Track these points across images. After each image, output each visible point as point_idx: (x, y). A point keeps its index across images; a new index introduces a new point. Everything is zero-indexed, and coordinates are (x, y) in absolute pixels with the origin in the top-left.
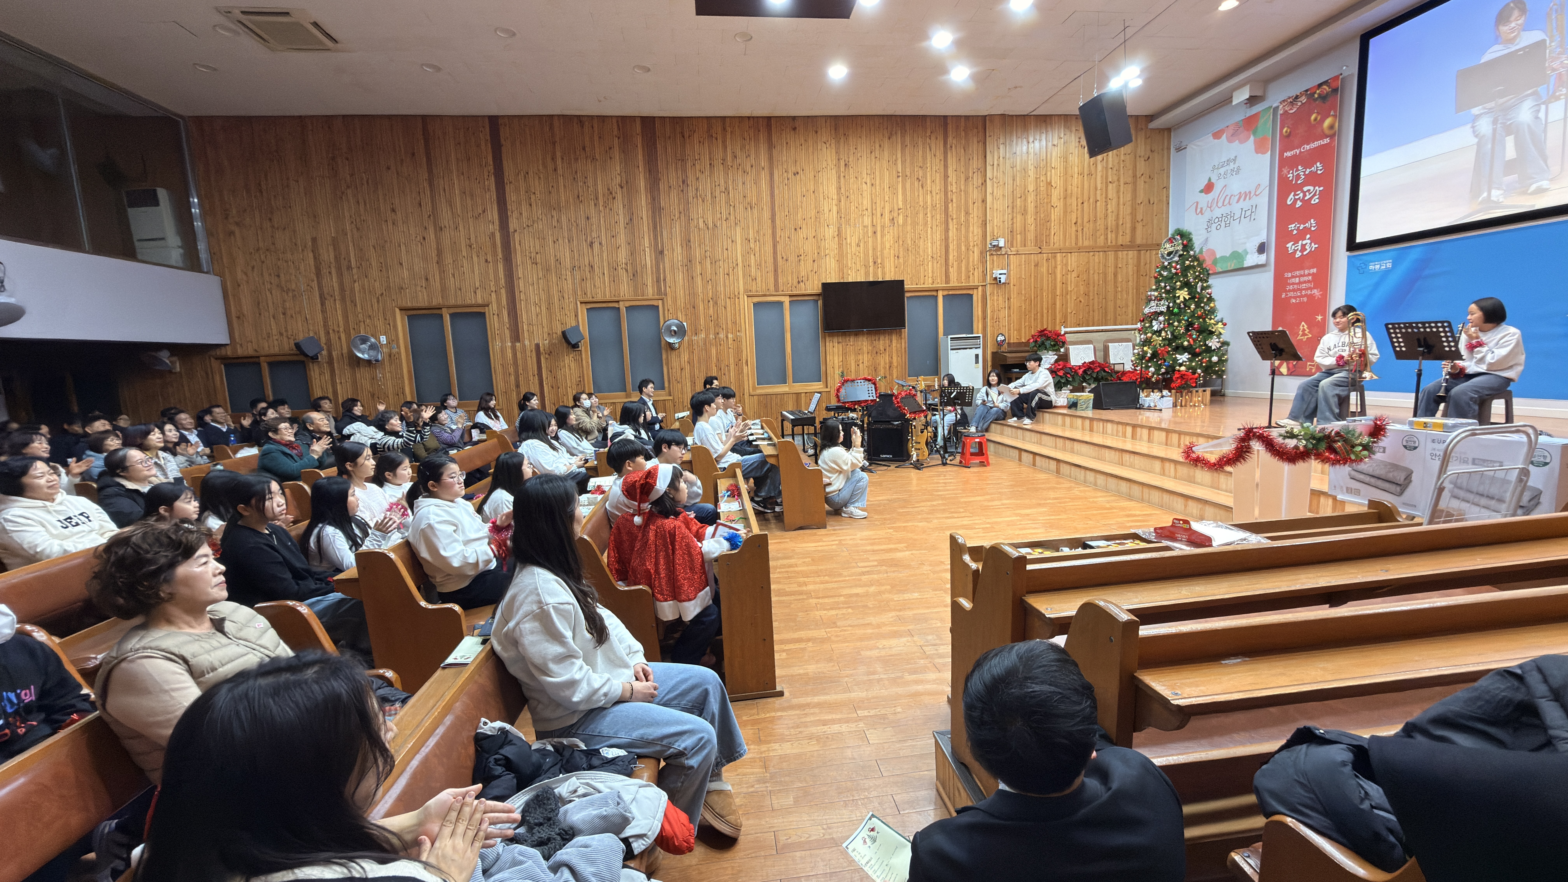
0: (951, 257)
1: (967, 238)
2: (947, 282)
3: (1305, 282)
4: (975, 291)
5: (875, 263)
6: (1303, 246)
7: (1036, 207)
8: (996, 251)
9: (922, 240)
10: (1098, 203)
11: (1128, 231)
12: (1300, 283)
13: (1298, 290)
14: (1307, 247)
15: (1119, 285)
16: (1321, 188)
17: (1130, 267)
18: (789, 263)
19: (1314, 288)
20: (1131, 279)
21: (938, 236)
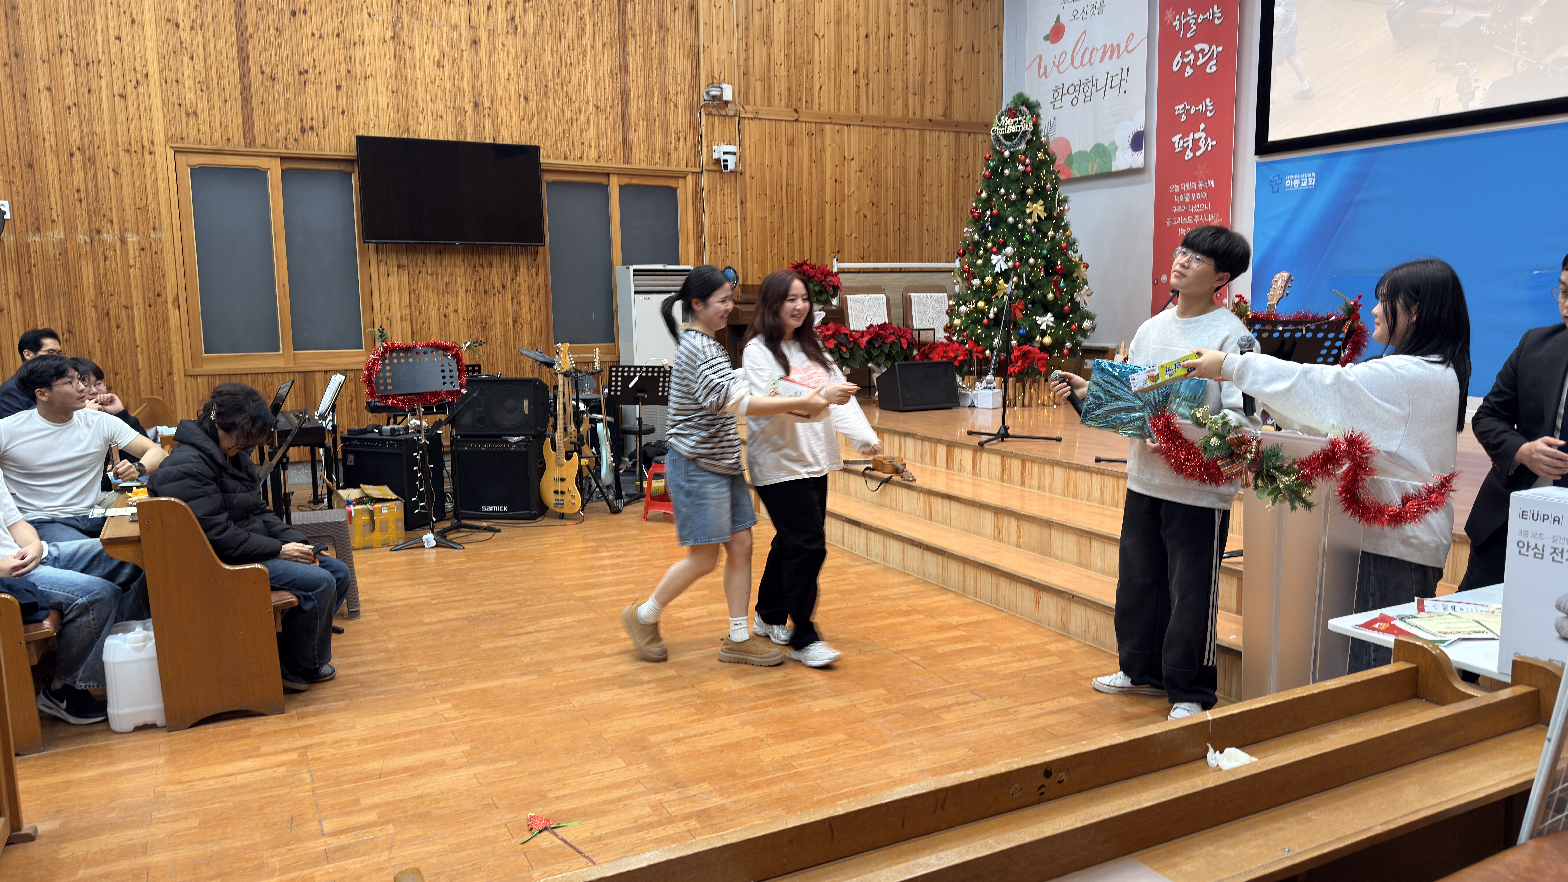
0: (633, 111)
1: (663, 75)
2: (627, 159)
3: (1199, 202)
4: (681, 182)
5: (476, 105)
6: (1196, 142)
7: (788, 32)
8: (717, 107)
9: (574, 70)
10: (893, 40)
11: (940, 96)
12: (1192, 203)
13: (1189, 213)
14: (1201, 144)
15: (926, 191)
16: (1220, 49)
17: (944, 159)
18: (278, 87)
19: (1212, 212)
20: (944, 180)
21: (607, 64)
